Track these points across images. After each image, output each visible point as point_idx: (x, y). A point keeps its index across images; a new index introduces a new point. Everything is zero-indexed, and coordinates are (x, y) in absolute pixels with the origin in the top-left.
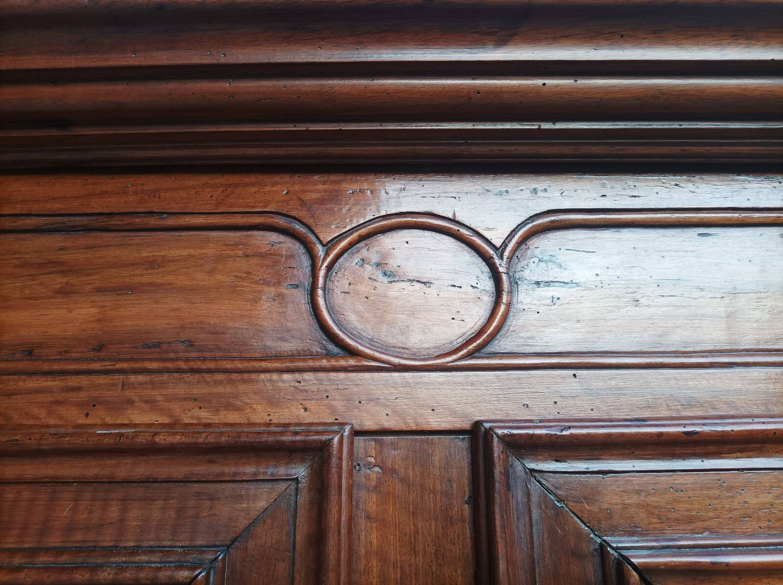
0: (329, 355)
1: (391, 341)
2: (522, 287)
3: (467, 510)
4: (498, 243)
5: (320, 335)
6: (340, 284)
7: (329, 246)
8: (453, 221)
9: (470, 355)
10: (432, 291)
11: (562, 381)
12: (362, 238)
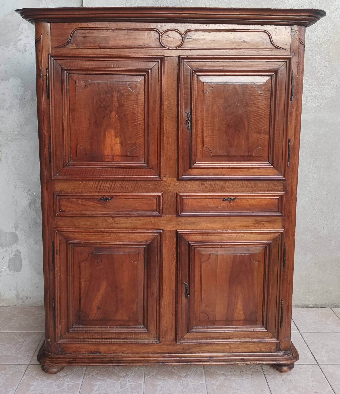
0: (162, 48)
1: (169, 46)
2: (186, 39)
3: (177, 65)
4: (183, 33)
5: (160, 45)
6: (163, 38)
7: (161, 33)
8: (177, 30)
9: (178, 48)
10: (174, 39)
11: (189, 51)
12: (165, 32)
